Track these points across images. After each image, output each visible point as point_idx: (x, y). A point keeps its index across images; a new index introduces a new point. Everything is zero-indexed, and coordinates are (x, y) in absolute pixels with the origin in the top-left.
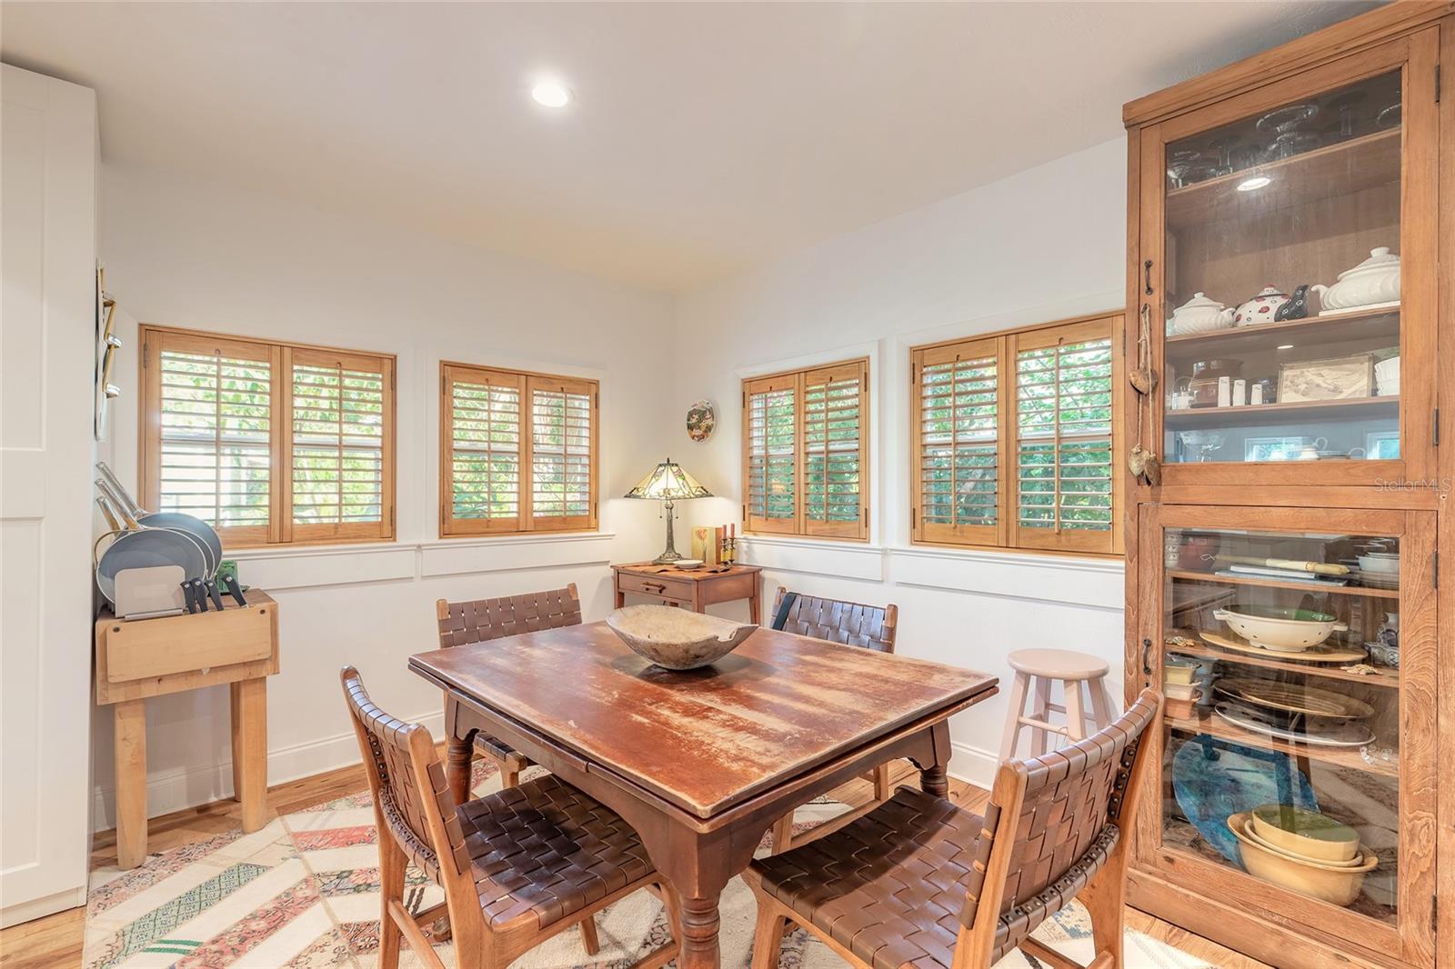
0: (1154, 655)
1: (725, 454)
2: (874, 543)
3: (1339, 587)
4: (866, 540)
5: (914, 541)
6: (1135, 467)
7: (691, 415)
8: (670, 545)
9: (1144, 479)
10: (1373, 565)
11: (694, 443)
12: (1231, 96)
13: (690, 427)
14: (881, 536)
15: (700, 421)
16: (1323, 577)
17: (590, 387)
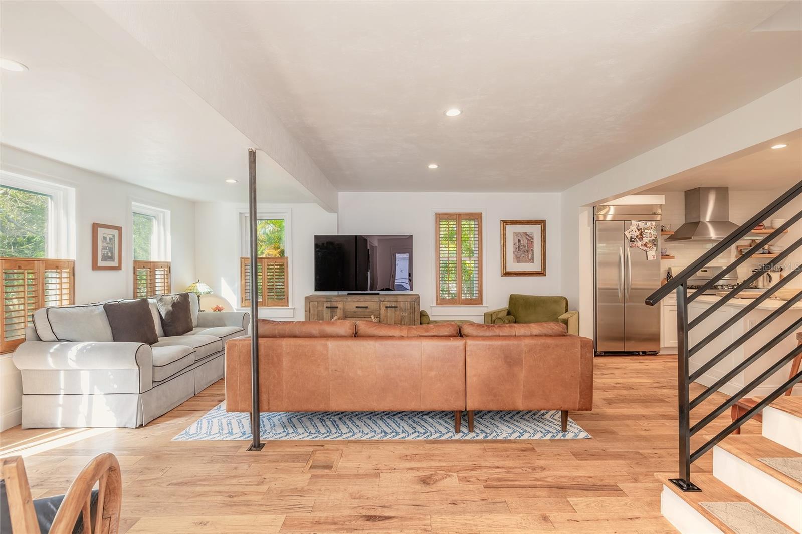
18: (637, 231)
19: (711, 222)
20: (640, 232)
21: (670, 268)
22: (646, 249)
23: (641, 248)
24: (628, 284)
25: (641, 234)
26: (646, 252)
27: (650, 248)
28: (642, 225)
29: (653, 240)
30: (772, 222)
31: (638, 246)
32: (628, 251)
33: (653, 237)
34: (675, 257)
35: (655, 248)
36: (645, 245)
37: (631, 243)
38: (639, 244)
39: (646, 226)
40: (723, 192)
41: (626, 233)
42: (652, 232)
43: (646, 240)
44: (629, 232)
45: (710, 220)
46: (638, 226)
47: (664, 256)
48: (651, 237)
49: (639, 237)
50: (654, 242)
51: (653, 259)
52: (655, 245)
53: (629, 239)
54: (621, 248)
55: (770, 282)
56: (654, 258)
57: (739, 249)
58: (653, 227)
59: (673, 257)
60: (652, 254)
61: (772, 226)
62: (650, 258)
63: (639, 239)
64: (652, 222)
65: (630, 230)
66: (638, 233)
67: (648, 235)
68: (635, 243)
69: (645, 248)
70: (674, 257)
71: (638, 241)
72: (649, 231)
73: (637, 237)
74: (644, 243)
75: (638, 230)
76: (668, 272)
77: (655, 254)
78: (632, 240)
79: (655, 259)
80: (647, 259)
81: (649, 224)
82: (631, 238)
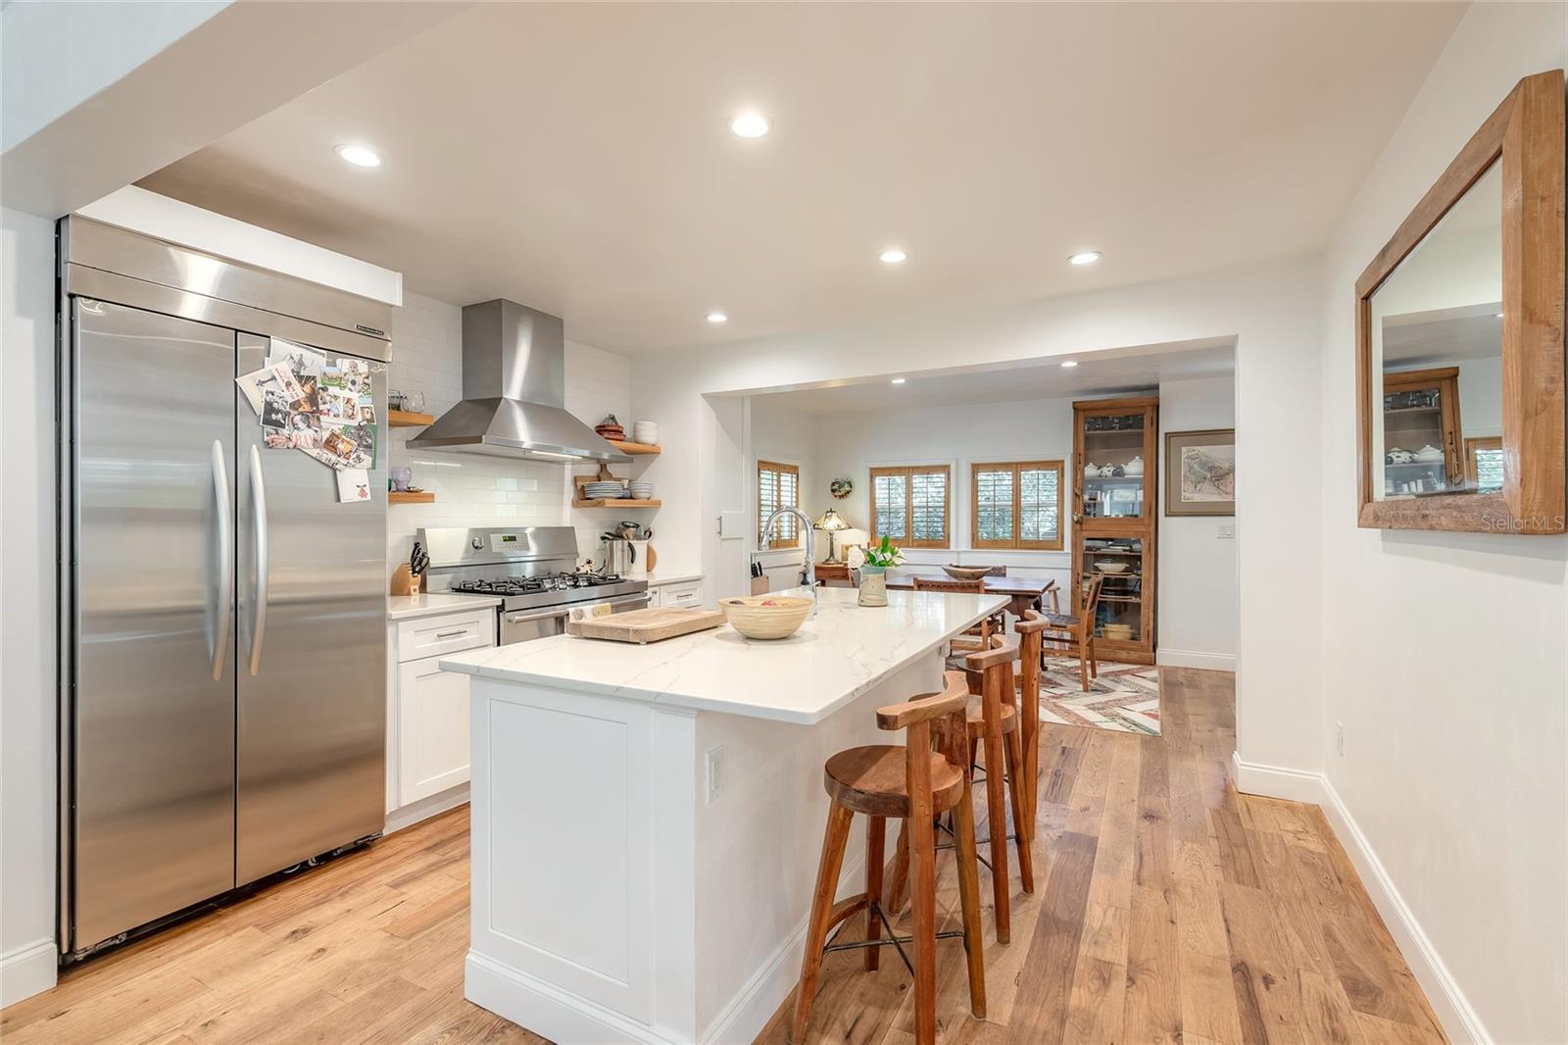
0: (1080, 578)
1: (858, 505)
2: (952, 548)
3: (1128, 553)
4: (948, 547)
5: (973, 547)
6: (1076, 519)
7: (833, 484)
8: (832, 554)
9: (1077, 522)
10: (1136, 546)
11: (837, 500)
12: (1103, 409)
13: (833, 491)
14: (957, 546)
15: (840, 487)
16: (1125, 550)
17: (793, 470)
18: (294, 381)
19: (525, 404)
20: (307, 388)
21: (421, 532)
22: (334, 458)
23: (314, 452)
24: (253, 588)
25: (312, 399)
26: (335, 470)
27: (347, 456)
28: (316, 363)
29: (360, 428)
30: (635, 428)
31: (302, 443)
32: (256, 460)
33: (359, 418)
34: (436, 499)
35: (368, 460)
36: (330, 444)
37: (269, 428)
38: (304, 436)
39: (331, 371)
40: (550, 330)
41: (246, 383)
42: (355, 396)
43: (331, 424)
44: (261, 383)
45: (522, 396)
46: (301, 364)
47: (401, 492)
48: (351, 417)
49: (306, 408)
50: (365, 437)
51: (360, 499)
52: (369, 447)
53: (260, 409)
54: (218, 445)
55: (632, 562)
56: (363, 493)
57: (579, 484)
58: (359, 380)
59: (430, 498)
60: (355, 481)
61: (634, 436)
62: (349, 494)
63: (306, 417)
64: (359, 361)
65: (261, 375)
66: (300, 392)
67: (340, 406)
68: (285, 432)
69: (328, 456)
70: (432, 496)
71: (301, 425)
72: (346, 394)
73: (295, 405)
74: (326, 435)
75: (300, 378)
76: (417, 545)
77: (367, 482)
78: (271, 417)
79: (369, 497)
80: (339, 500)
81: (344, 364)
82: (269, 408)
